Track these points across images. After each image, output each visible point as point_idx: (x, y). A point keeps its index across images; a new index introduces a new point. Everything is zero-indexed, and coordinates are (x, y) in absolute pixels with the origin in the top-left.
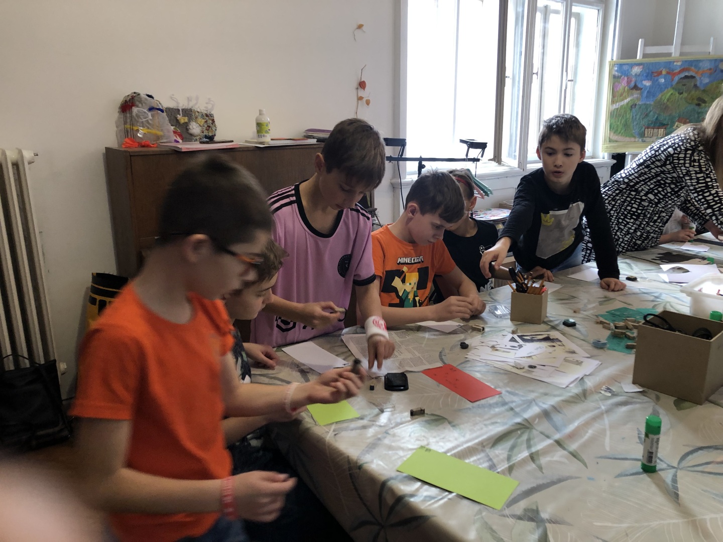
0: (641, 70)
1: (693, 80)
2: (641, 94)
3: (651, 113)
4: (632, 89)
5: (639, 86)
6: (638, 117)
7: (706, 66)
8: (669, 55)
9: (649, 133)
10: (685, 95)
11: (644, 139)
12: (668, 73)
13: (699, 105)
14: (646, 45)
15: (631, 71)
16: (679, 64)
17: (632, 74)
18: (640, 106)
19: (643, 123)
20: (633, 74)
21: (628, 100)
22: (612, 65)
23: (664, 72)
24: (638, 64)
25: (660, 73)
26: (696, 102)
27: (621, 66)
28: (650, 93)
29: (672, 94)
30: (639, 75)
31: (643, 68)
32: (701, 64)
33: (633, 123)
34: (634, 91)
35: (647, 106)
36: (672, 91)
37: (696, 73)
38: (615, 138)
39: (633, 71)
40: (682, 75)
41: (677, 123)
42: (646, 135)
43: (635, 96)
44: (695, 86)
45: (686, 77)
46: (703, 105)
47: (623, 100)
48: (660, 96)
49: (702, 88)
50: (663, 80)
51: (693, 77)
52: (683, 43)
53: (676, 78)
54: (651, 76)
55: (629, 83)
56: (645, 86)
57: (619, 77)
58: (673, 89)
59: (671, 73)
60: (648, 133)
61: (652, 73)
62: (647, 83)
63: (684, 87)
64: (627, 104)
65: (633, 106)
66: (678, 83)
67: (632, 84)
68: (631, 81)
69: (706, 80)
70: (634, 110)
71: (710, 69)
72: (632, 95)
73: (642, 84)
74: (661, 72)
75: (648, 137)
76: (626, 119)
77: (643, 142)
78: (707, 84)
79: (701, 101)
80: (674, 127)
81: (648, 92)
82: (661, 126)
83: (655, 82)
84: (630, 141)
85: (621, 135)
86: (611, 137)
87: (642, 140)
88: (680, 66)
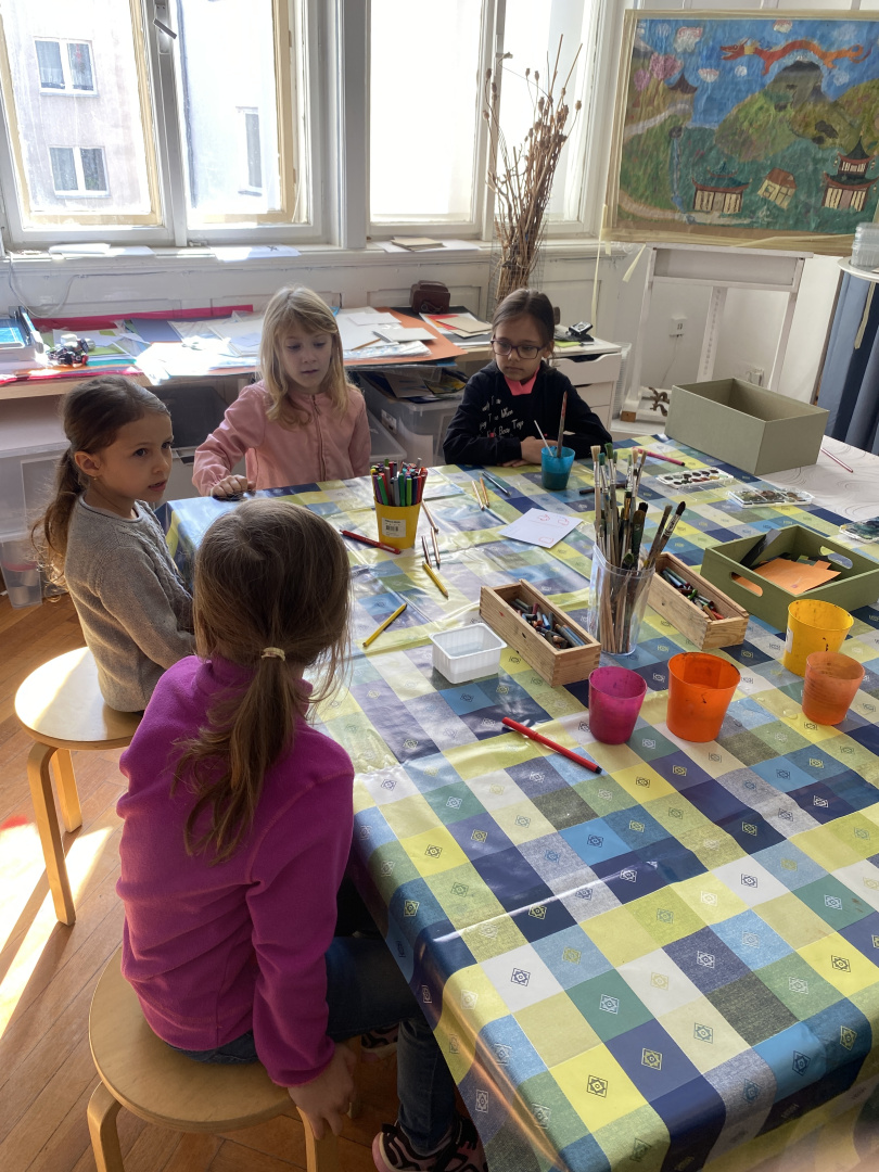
0: (697, 40)
1: (814, 73)
2: (693, 103)
3: (713, 153)
4: (674, 88)
5: (691, 81)
6: (683, 159)
7: (847, 38)
9: (706, 201)
10: (791, 112)
11: (693, 215)
12: (758, 52)
13: (819, 140)
15: (675, 40)
16: (785, 28)
17: (675, 50)
18: (690, 132)
19: (692, 175)
20: (679, 50)
21: (664, 115)
22: (635, 22)
23: (748, 50)
24: (693, 25)
25: (739, 51)
26: (812, 131)
27: (652, 24)
28: (715, 104)
29: (761, 108)
30: (692, 54)
31: (703, 35)
32: (835, 33)
33: (673, 174)
34: (679, 95)
35: (704, 134)
36: (761, 101)
37: (823, 56)
38: (632, 207)
39: (679, 41)
40: (789, 60)
41: (766, 182)
42: (698, 207)
43: (680, 106)
44: (817, 91)
45: (798, 66)
46: (829, 141)
47: (653, 115)
48: (734, 111)
49: (831, 98)
50: (743, 71)
51: (813, 67)
53: (775, 68)
54: (719, 58)
55: (667, 71)
56: (703, 82)
57: (647, 55)
58: (766, 94)
59: (765, 54)
60: (702, 201)
61: (723, 48)
62: (709, 76)
63: (791, 93)
64: (662, 126)
65: (675, 132)
66: (777, 80)
67: (676, 75)
68: (673, 68)
69: (843, 78)
70: (676, 142)
71: (857, 48)
72: (674, 103)
73: (698, 79)
74: (742, 47)
75: (701, 211)
76: (658, 164)
77: (692, 222)
78: (845, 86)
79: (825, 131)
80: (760, 192)
81: (710, 99)
82: (736, 186)
83: (726, 72)
84: (662, 217)
85: (645, 203)
86: (623, 205)
87: (688, 218)
88: (787, 36)
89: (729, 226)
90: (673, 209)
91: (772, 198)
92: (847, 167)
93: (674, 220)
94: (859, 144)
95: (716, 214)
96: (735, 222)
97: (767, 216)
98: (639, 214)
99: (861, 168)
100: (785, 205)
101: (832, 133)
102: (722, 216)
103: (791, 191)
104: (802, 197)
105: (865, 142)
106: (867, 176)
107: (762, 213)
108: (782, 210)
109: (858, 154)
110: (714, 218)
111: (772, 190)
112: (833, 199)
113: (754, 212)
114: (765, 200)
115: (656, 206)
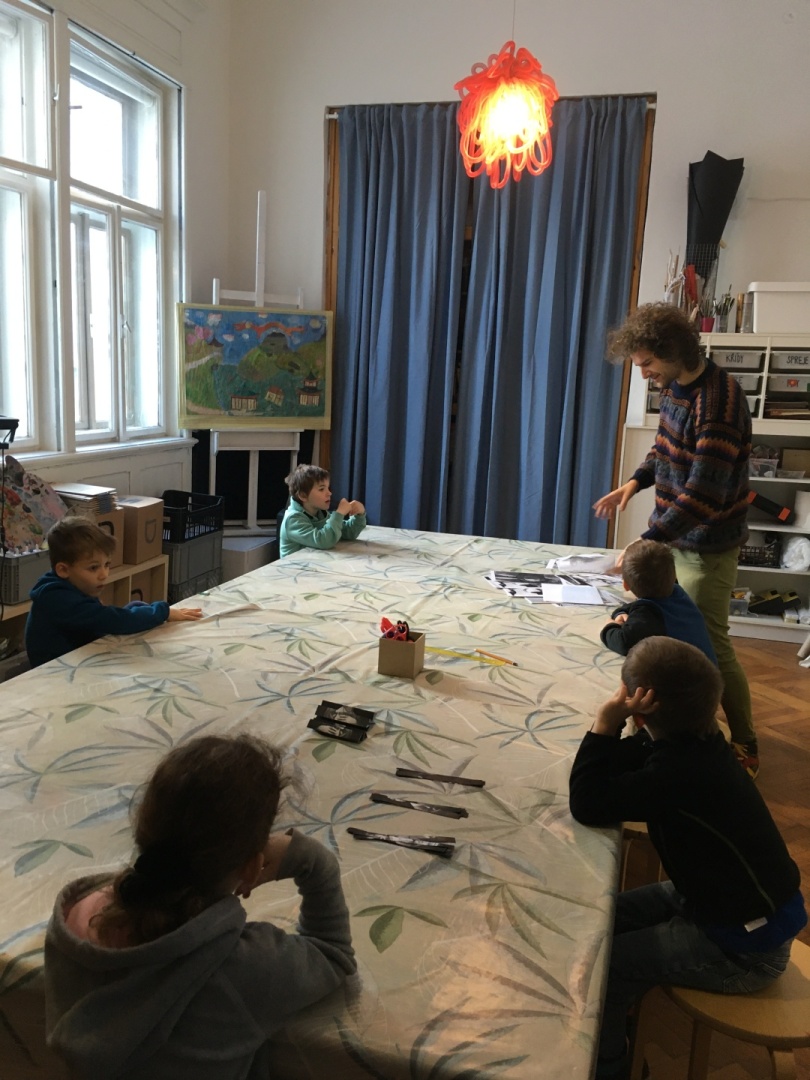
0: (219, 320)
1: (282, 338)
2: (223, 352)
3: (238, 378)
4: (211, 344)
5: (219, 340)
6: (221, 381)
7: (295, 322)
8: (252, 304)
10: (275, 357)
11: (232, 412)
12: (253, 327)
13: (291, 371)
14: (222, 287)
15: (207, 320)
16: (264, 316)
17: (208, 324)
18: (223, 367)
19: (228, 389)
20: (211, 325)
21: (207, 358)
22: (183, 309)
23: (248, 326)
24: (215, 312)
25: (243, 327)
26: (287, 366)
27: (193, 311)
28: (236, 350)
29: (259, 355)
30: (218, 327)
31: (222, 318)
32: (289, 319)
33: (216, 390)
34: (214, 347)
35: (231, 368)
36: (259, 352)
37: (285, 330)
38: (195, 408)
39: (210, 320)
40: (269, 332)
41: (268, 393)
42: (233, 407)
43: (215, 354)
44: (286, 347)
45: (274, 335)
46: (296, 371)
47: (201, 358)
48: (245, 356)
49: (293, 351)
50: (246, 336)
51: (281, 335)
52: (266, 291)
53: (263, 336)
54: (233, 329)
55: (206, 335)
56: (226, 342)
57: (192, 327)
58: (261, 348)
59: (256, 325)
60: (236, 404)
61: (233, 325)
62: (229, 338)
63: (273, 347)
64: (207, 363)
65: (214, 367)
66: (264, 342)
67: (210, 338)
68: (208, 334)
69: (297, 341)
70: (215, 372)
71: (300, 327)
72: (211, 352)
73: (223, 339)
74: (244, 325)
75: (236, 409)
76: (207, 384)
78: (298, 345)
79: (294, 366)
80: (266, 398)
81: (231, 350)
82: (251, 395)
83: (238, 337)
85: (202, 407)
86: (189, 408)
87: (229, 413)
88: (266, 320)
90: (221, 409)
91: (273, 401)
92: (307, 384)
93: (221, 415)
94: (311, 373)
95: (244, 411)
96: (255, 414)
97: (272, 410)
99: (314, 385)
100: (280, 404)
101: (298, 368)
102: (248, 411)
103: (282, 397)
104: (289, 400)
105: (314, 371)
106: (319, 388)
107: (269, 409)
108: (278, 407)
109: (311, 377)
110: (243, 413)
111: (272, 397)
112: (304, 400)
113: (264, 408)
114: (269, 402)
115: (209, 407)
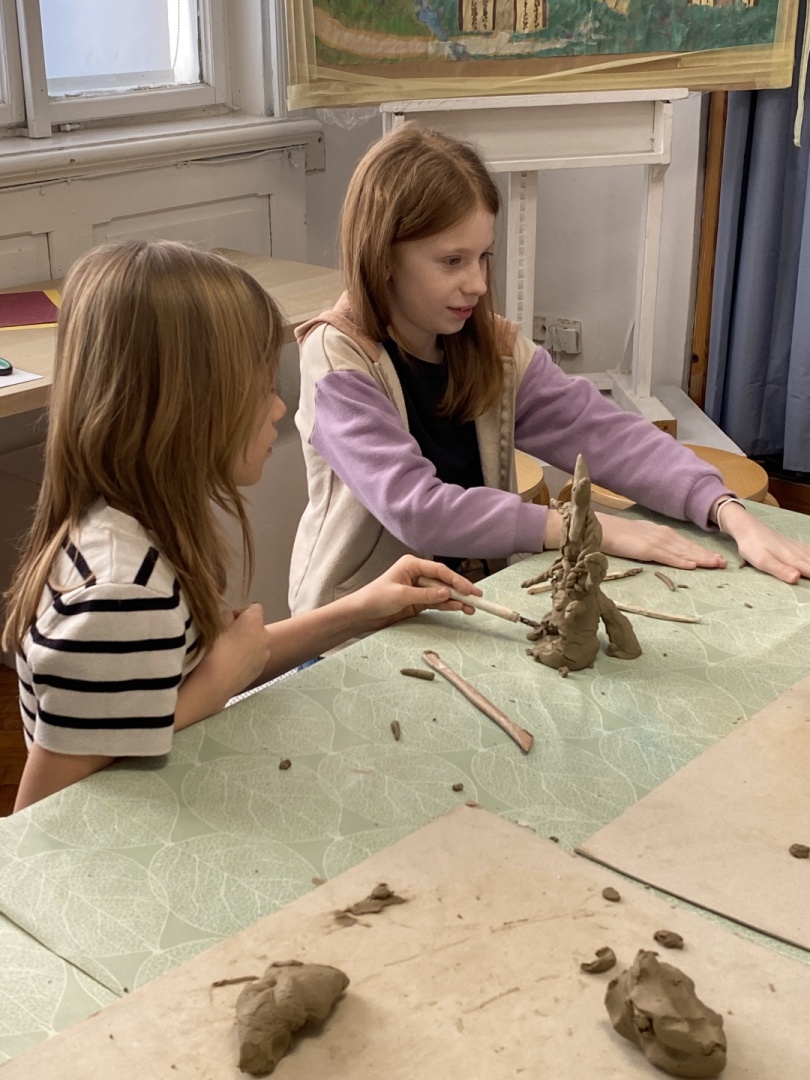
9: (480, 13)
11: (463, 41)
38: (343, 37)
42: (468, 26)
60: (475, 13)
75: (475, 33)
77: (461, 55)
84: (403, 51)
85: (367, 28)
86: (324, 36)
87: (454, 47)
89: (530, 55)
90: (422, 33)
93: (425, 55)
96: (540, 47)
97: (596, 31)
98: (359, 51)
102: (515, 38)
108: (618, 17)
110: (501, 44)
113: (570, 26)
115: (389, 31)
